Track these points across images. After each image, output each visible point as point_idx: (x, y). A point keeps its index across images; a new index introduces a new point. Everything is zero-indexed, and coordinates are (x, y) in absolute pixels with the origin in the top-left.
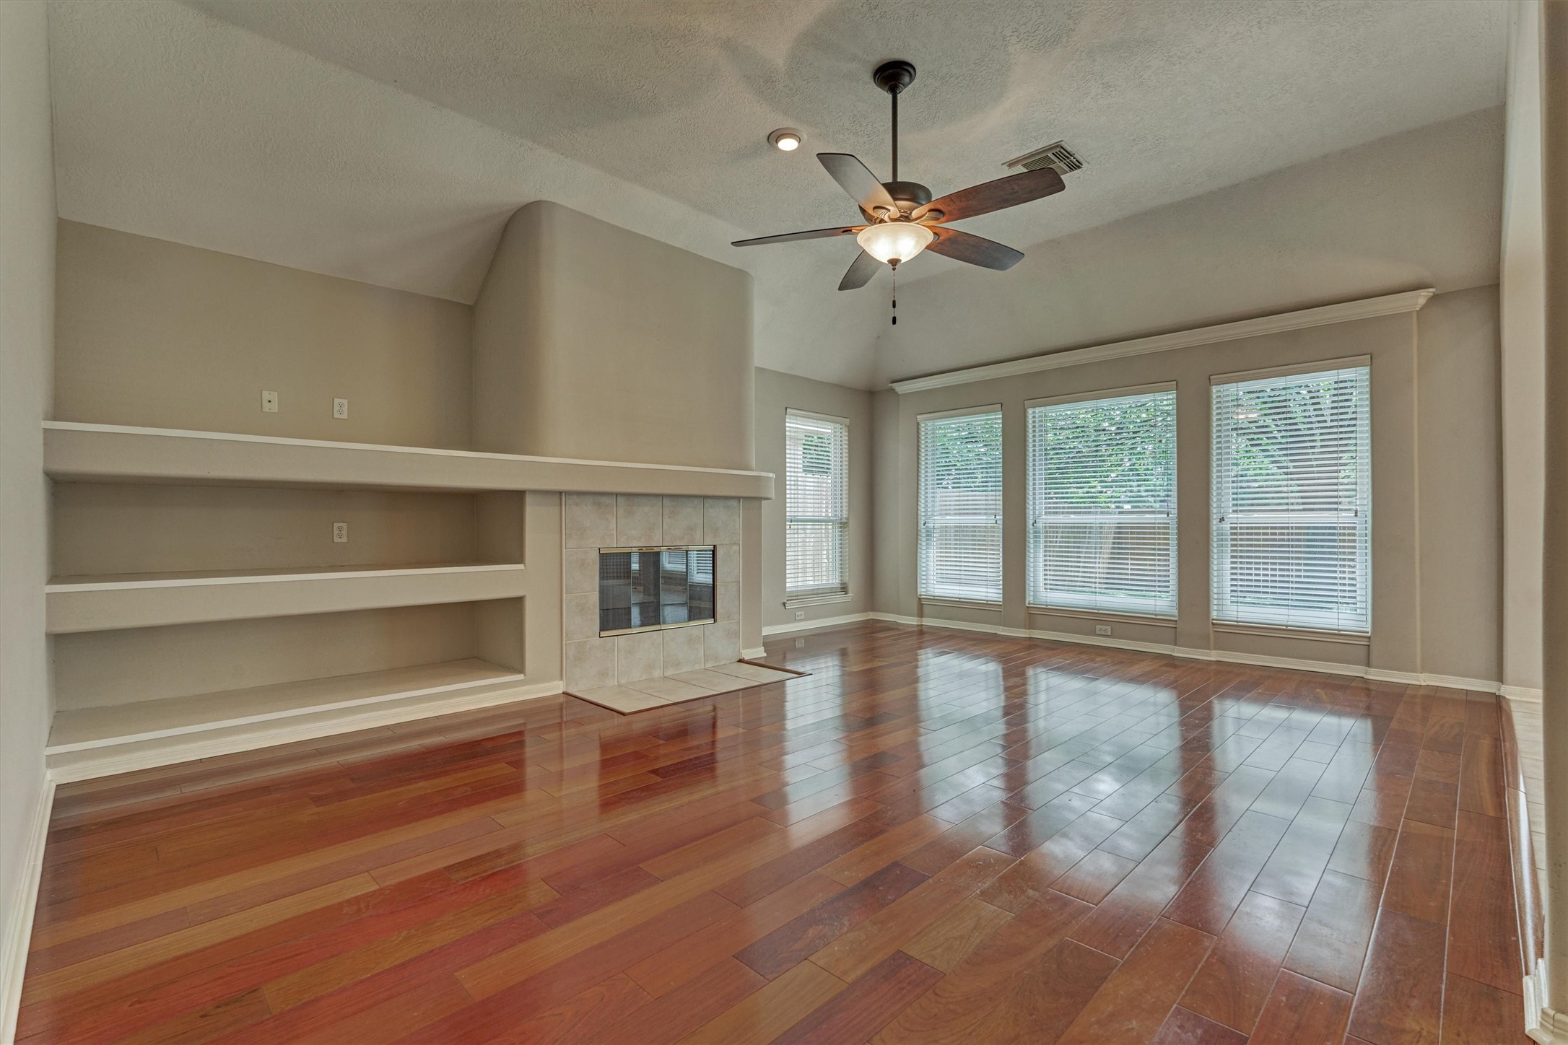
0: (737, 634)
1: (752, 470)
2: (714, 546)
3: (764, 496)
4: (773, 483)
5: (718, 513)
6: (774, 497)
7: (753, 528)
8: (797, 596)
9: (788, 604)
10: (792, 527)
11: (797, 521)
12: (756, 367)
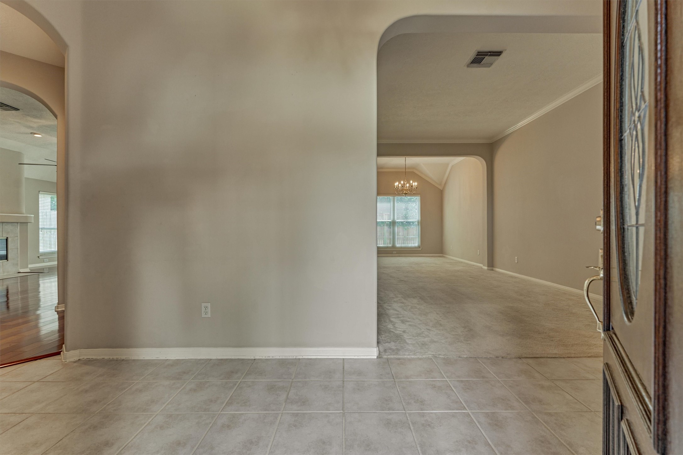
0: (17, 264)
1: (24, 214)
2: (7, 237)
3: (28, 222)
4: (33, 218)
5: (9, 227)
6: (33, 222)
7: (24, 233)
8: (45, 254)
9: (40, 257)
10: (42, 231)
11: (45, 229)
12: (26, 178)
